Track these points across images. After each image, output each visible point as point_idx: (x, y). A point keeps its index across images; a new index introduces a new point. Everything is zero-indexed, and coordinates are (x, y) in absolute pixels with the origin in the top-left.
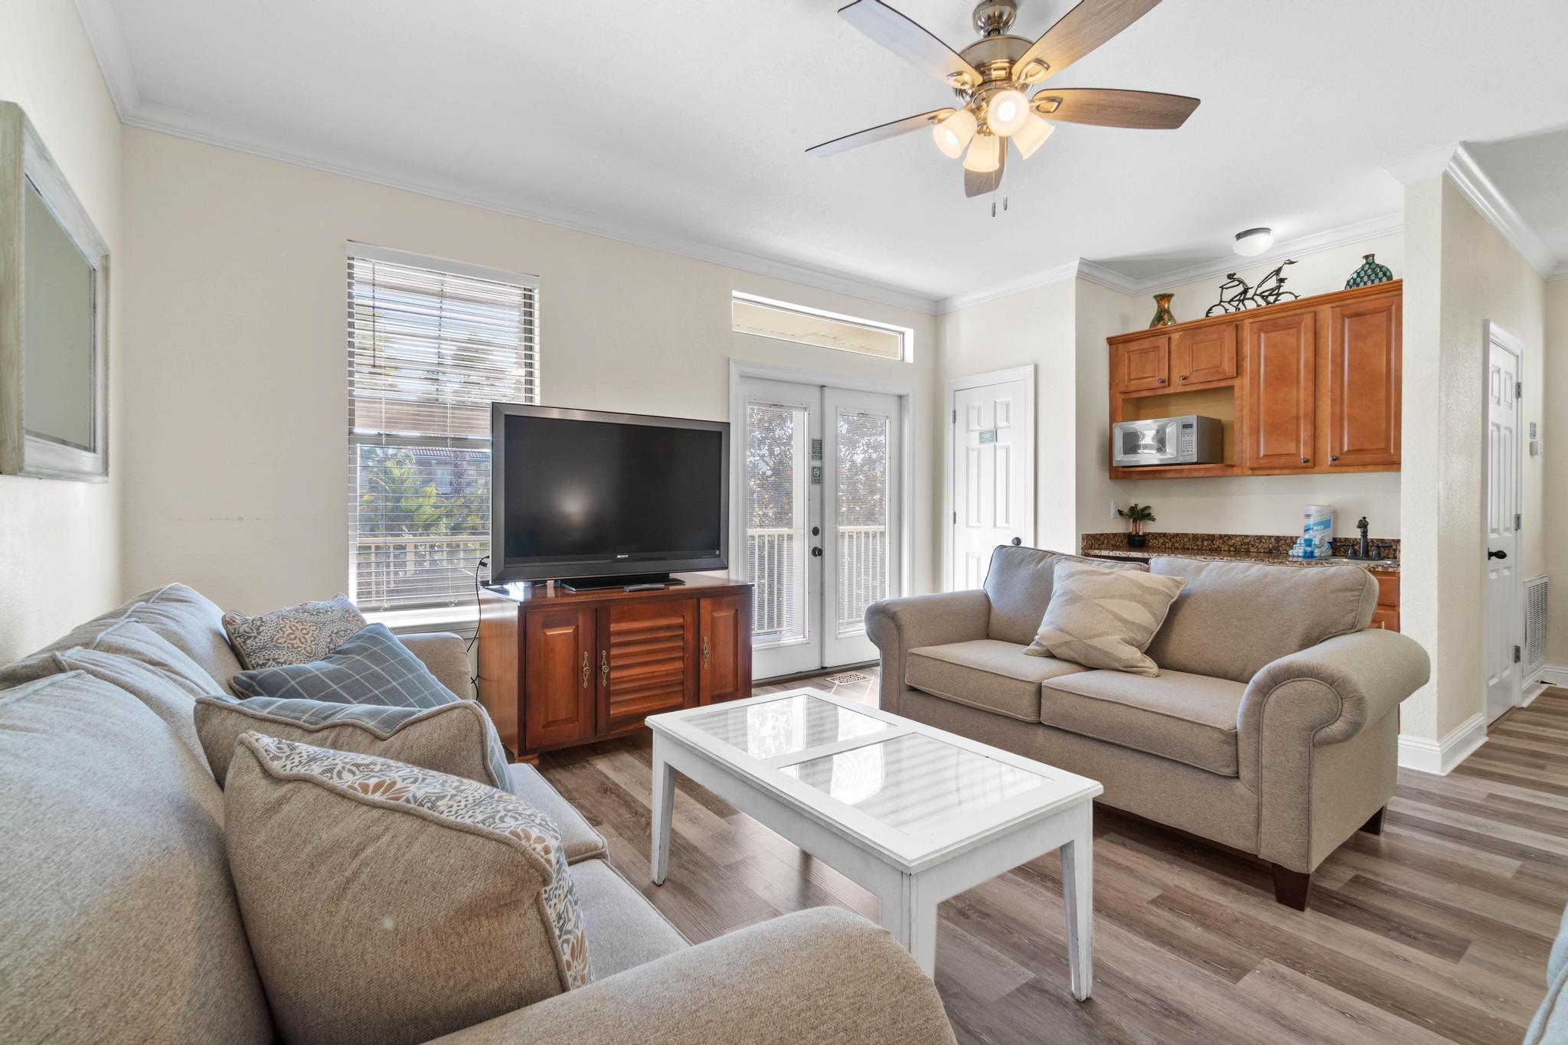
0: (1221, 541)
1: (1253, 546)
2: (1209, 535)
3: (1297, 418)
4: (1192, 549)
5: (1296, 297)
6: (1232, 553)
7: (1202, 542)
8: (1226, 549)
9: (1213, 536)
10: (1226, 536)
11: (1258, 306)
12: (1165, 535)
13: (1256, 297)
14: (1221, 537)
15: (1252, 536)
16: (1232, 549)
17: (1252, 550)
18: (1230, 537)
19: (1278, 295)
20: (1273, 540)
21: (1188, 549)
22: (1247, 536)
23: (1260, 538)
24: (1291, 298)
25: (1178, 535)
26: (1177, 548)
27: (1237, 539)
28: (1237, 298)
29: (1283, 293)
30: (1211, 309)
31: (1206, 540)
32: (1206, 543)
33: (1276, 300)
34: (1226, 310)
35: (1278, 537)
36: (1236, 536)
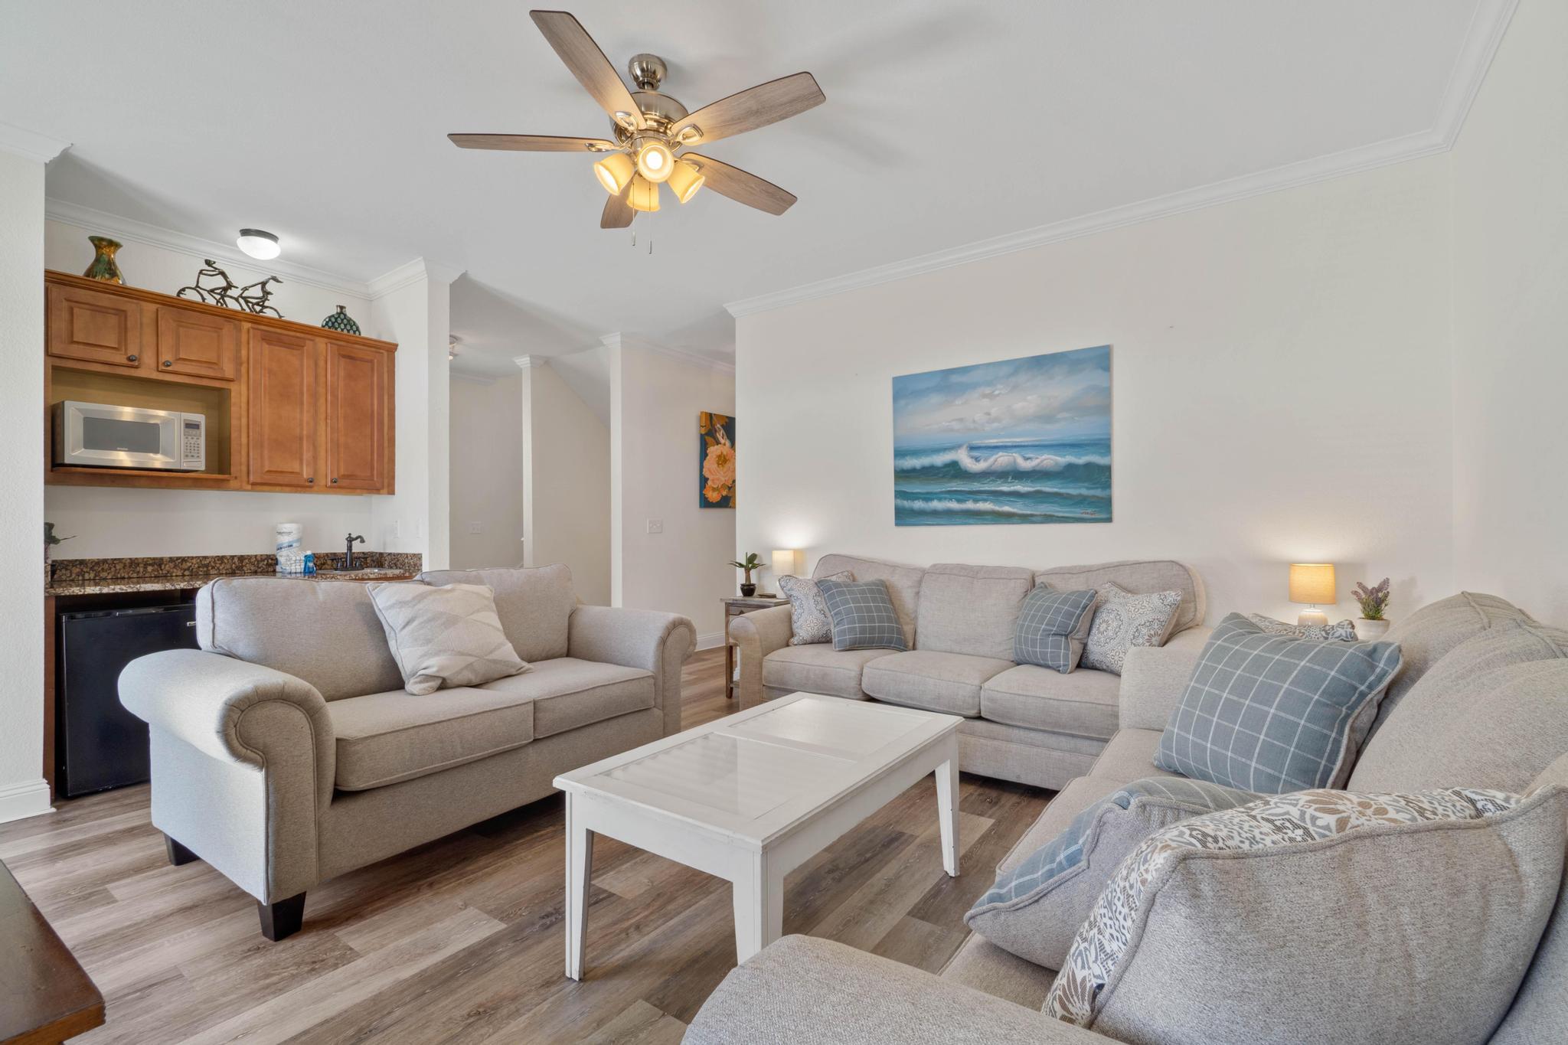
0: (172, 565)
1: (213, 567)
2: (154, 559)
3: (301, 439)
4: (130, 578)
5: (280, 317)
6: (186, 578)
7: (145, 567)
8: (179, 573)
9: (162, 559)
10: (178, 558)
11: (243, 309)
12: (82, 562)
13: (240, 299)
14: (171, 560)
15: (212, 557)
16: (187, 573)
17: (212, 572)
18: (184, 560)
19: (264, 307)
20: (236, 560)
21: (123, 578)
22: (205, 558)
23: (221, 559)
24: (275, 315)
25: (105, 561)
26: (105, 579)
27: (194, 561)
28: (219, 291)
29: (267, 307)
30: (184, 290)
31: (150, 565)
32: (150, 569)
33: (261, 311)
34: (204, 299)
35: (242, 556)
36: (193, 558)
